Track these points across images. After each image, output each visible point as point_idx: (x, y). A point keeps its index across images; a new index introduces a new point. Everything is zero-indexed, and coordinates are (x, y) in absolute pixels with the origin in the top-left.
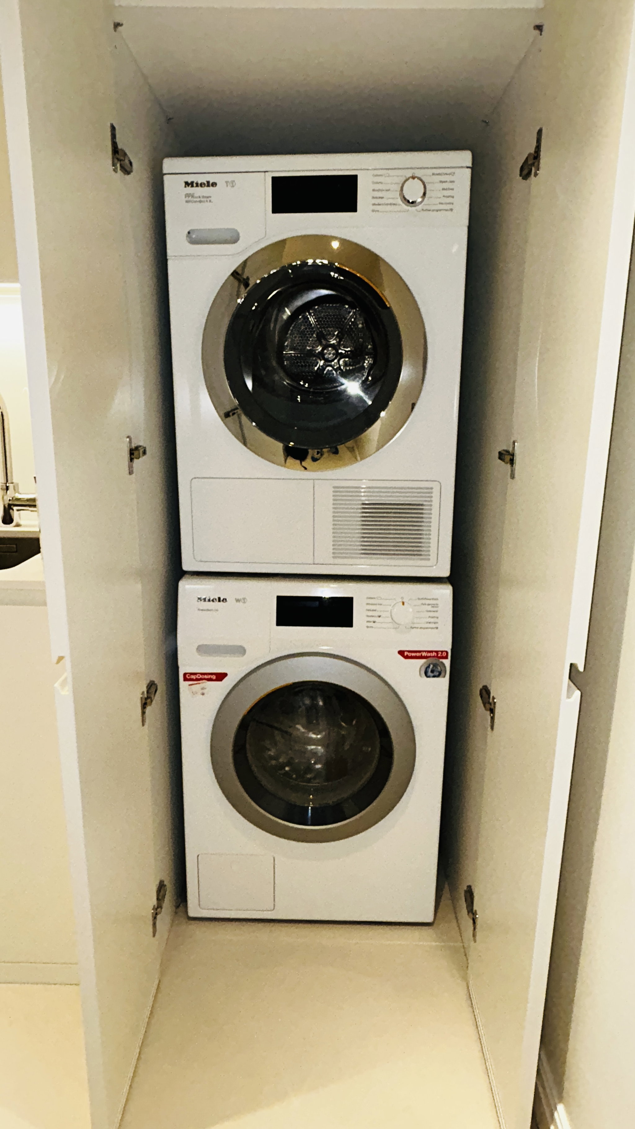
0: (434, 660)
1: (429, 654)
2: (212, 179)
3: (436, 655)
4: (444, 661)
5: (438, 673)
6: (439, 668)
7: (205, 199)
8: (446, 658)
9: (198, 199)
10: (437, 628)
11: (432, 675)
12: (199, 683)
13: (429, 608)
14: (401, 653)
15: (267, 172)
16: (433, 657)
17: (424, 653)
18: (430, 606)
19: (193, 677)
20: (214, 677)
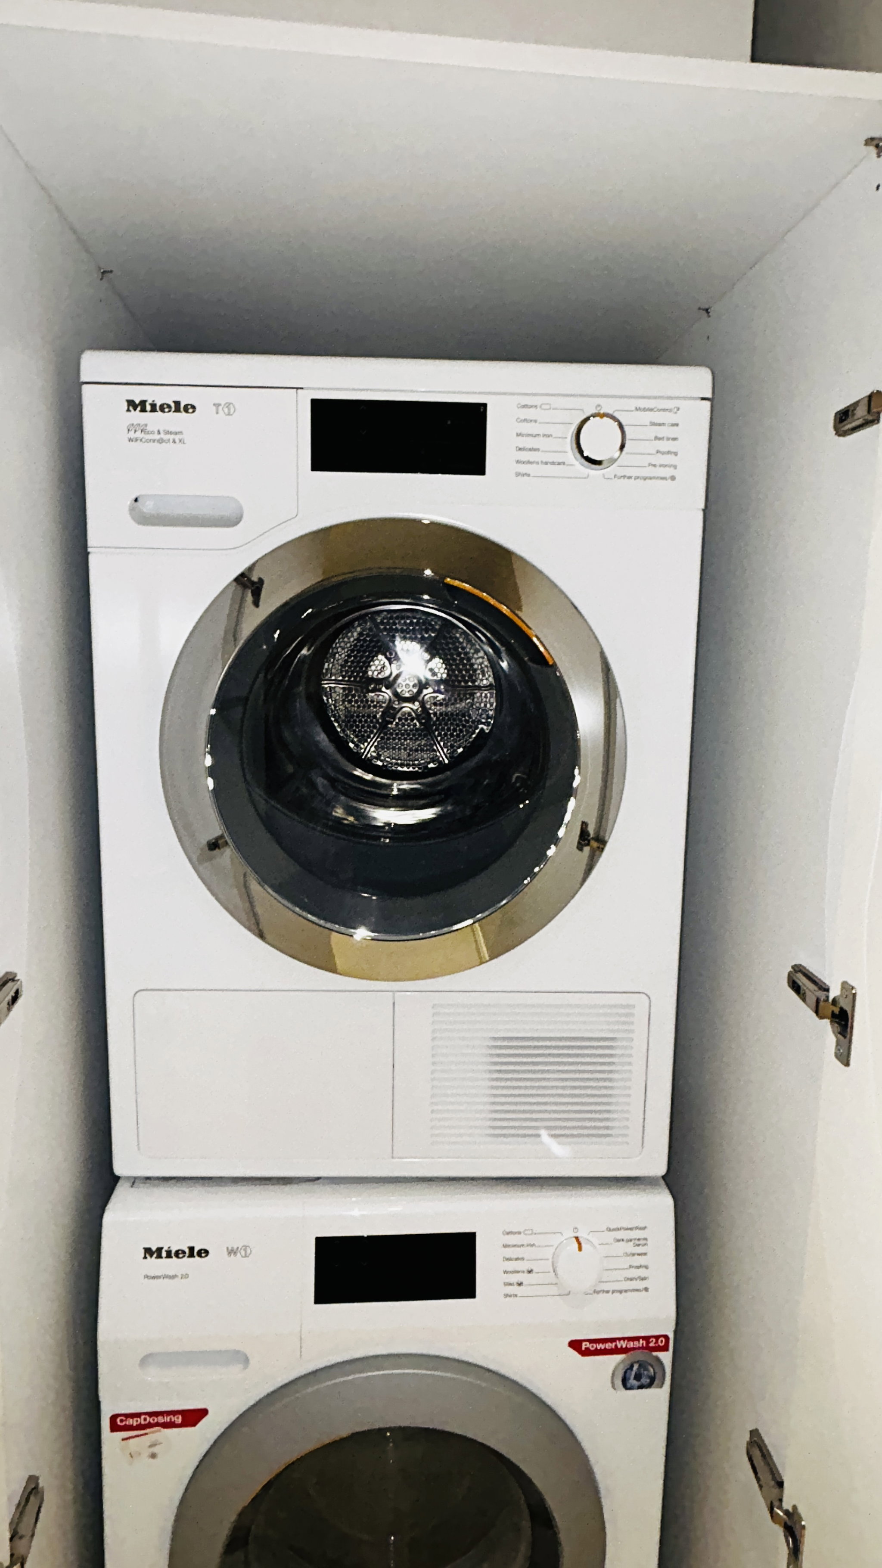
0: (640, 1356)
1: (631, 1345)
2: (185, 397)
3: (645, 1345)
4: (661, 1355)
5: (648, 1381)
6: (651, 1370)
7: (171, 437)
8: (665, 1348)
9: (156, 437)
10: (646, 1289)
11: (636, 1383)
12: (146, 1434)
13: (630, 1248)
14: (575, 1345)
15: (302, 388)
16: (639, 1348)
17: (622, 1342)
18: (631, 1244)
19: (133, 1422)
20: (179, 1420)
